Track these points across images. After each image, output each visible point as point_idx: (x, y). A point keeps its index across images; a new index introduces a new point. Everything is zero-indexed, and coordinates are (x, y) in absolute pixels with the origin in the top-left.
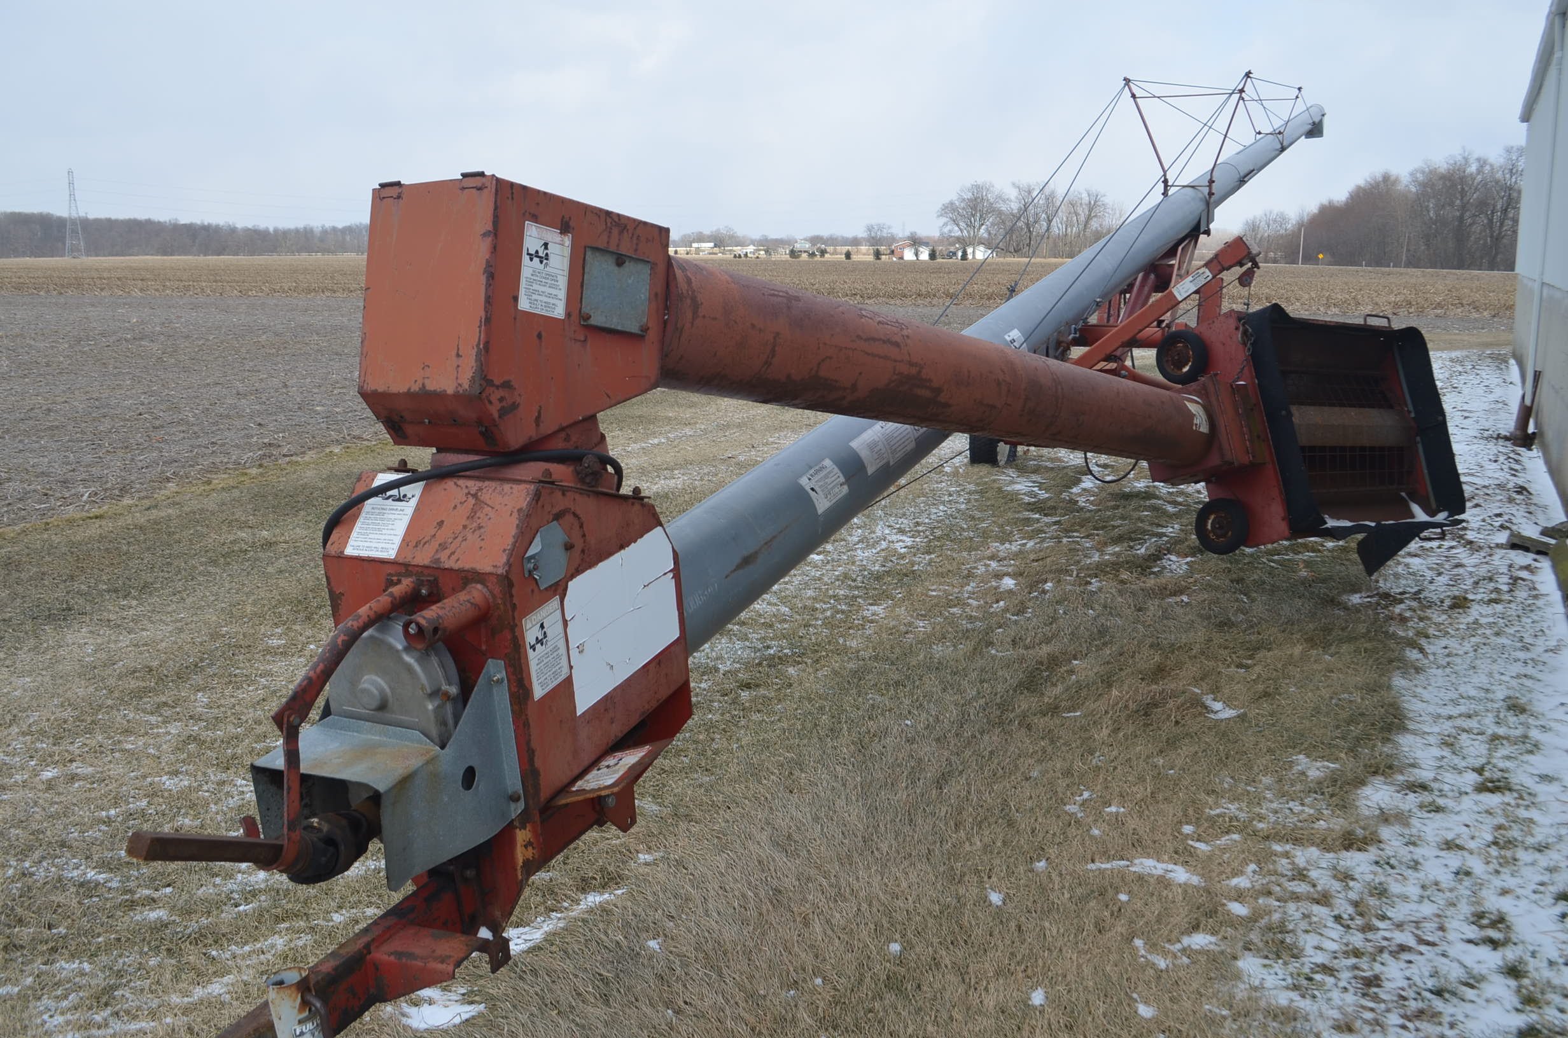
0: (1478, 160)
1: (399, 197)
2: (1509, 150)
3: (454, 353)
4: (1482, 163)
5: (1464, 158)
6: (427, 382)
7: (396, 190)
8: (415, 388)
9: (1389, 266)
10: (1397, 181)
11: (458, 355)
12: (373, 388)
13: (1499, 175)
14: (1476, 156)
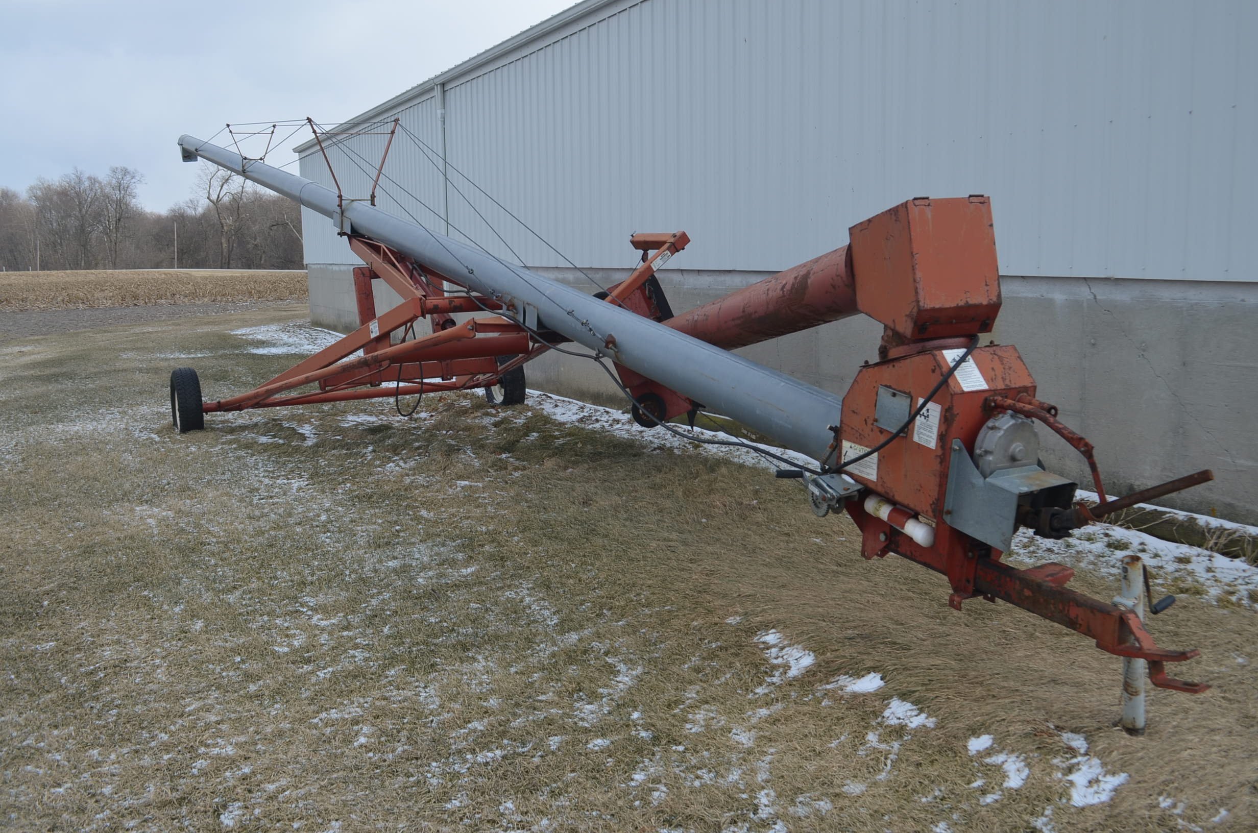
0: (90, 178)
1: (929, 205)
2: (114, 171)
3: (984, 283)
4: (93, 181)
5: (77, 176)
6: (968, 300)
7: (927, 202)
8: (961, 303)
9: (29, 270)
10: (15, 196)
11: (987, 285)
12: (932, 306)
13: (108, 190)
14: (87, 175)
